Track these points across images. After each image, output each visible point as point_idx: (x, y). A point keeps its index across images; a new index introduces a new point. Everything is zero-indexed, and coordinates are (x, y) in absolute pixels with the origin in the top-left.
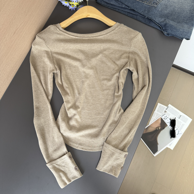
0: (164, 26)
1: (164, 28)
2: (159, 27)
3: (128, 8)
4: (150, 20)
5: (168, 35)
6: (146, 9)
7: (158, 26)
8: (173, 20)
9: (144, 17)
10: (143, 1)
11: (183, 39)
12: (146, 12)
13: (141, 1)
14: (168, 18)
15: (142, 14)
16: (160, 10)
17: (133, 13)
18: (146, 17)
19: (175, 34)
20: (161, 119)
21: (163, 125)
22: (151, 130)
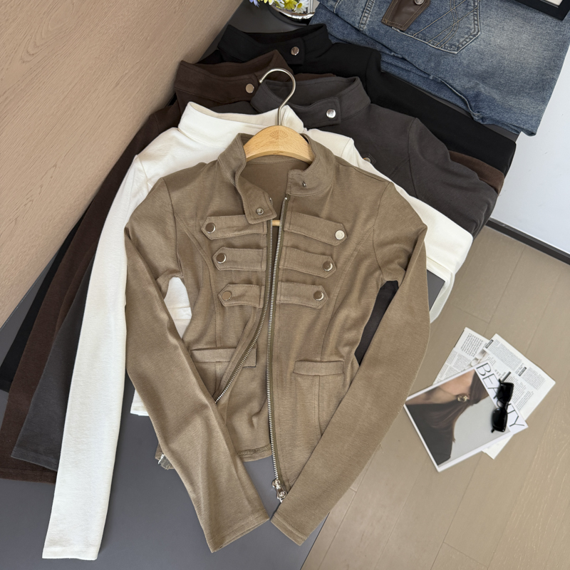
0: (474, 97)
1: (473, 104)
2: (463, 100)
3: (388, 52)
4: (442, 83)
5: (483, 121)
6: (433, 57)
7: (460, 97)
8: (496, 87)
9: (426, 76)
10: (425, 40)
11: (519, 133)
12: (433, 65)
13: (421, 39)
14: (484, 82)
15: (422, 68)
16: (465, 62)
17: (400, 64)
18: (431, 78)
19: (501, 119)
20: (476, 375)
21: (477, 391)
22: (442, 398)
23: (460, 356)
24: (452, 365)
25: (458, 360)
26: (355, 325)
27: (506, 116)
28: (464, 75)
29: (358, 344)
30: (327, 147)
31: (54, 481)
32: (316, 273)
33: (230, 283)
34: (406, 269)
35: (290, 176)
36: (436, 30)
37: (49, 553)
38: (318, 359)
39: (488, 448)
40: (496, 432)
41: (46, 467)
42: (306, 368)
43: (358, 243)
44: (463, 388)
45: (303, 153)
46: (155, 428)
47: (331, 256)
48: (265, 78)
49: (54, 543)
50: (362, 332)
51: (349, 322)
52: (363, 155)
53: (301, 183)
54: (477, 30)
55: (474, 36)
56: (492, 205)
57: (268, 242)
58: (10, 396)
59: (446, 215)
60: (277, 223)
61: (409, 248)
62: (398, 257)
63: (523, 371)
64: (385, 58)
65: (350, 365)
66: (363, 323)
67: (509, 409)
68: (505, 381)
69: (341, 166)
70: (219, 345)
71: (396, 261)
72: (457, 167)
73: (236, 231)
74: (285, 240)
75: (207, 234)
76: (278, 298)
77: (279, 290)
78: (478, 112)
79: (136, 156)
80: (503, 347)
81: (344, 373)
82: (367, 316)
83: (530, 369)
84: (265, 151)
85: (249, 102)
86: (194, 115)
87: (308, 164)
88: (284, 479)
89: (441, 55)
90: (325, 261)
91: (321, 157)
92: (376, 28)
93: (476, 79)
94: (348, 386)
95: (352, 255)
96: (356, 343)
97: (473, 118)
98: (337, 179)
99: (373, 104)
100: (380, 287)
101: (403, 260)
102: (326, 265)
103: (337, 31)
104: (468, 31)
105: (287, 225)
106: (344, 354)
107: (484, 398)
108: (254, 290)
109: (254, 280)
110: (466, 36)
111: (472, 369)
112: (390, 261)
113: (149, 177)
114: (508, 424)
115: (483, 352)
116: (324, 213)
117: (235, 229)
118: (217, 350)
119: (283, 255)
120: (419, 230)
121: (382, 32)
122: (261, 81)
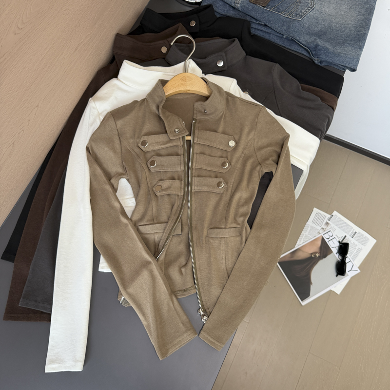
0: (314, 48)
1: (314, 53)
2: (307, 50)
3: (255, 21)
4: (292, 40)
5: (321, 64)
6: (285, 23)
7: (305, 49)
8: (328, 41)
9: (281, 36)
10: (279, 12)
11: (345, 70)
12: (285, 28)
13: (276, 11)
14: (319, 38)
15: (278, 31)
16: (307, 25)
17: (264, 29)
18: (285, 37)
19: (333, 61)
20: (323, 239)
21: (325, 249)
22: (301, 256)
23: (311, 227)
24: (307, 233)
25: (311, 229)
26: (246, 202)
27: (336, 59)
28: (306, 34)
29: (249, 215)
30: (219, 86)
31: (50, 320)
32: (217, 170)
33: (160, 180)
34: (277, 164)
35: (195, 107)
36: (285, 5)
37: (49, 368)
38: (223, 226)
39: (335, 287)
40: (339, 276)
41: (43, 311)
42: (215, 233)
43: (244, 149)
44: (315, 248)
45: (203, 90)
46: (116, 280)
47: (227, 158)
48: (175, 42)
49: (52, 362)
50: (251, 207)
51: (242, 201)
52: (244, 90)
53: (203, 111)
54: (313, 4)
55: (311, 8)
56: (331, 118)
57: (184, 151)
58: (15, 265)
59: (301, 127)
60: (189, 138)
61: (278, 150)
62: (271, 156)
63: (354, 235)
64: (253, 26)
65: (244, 229)
66: (251, 201)
67: (347, 260)
68: (343, 242)
69: (229, 97)
70: (155, 222)
71: (271, 159)
72: (306, 94)
73: (162, 144)
74: (196, 149)
75: (143, 148)
76: (193, 188)
77: (193, 183)
78: (318, 58)
79: (90, 99)
80: (340, 219)
81: (241, 235)
82: (254, 196)
83: (359, 233)
84: (178, 90)
85: (164, 58)
86: (128, 69)
87: (207, 98)
88: (206, 307)
89: (290, 22)
90: (223, 161)
91: (215, 92)
92: (246, 6)
93: (315, 36)
94: (244, 243)
95: (240, 157)
96: (248, 214)
97: (314, 62)
98: (227, 106)
99: (247, 56)
100: (261, 177)
101: (275, 158)
102: (223, 164)
103: (220, 9)
104: (307, 5)
105: (196, 139)
106: (240, 222)
107: (330, 254)
108: (177, 183)
109: (176, 177)
110: (306, 8)
111: (320, 235)
112: (267, 159)
113: (100, 112)
114: (347, 271)
115: (327, 224)
116: (221, 129)
117: (161, 143)
118: (154, 225)
119: (195, 159)
120: (285, 137)
121: (250, 8)
122: (172, 44)
